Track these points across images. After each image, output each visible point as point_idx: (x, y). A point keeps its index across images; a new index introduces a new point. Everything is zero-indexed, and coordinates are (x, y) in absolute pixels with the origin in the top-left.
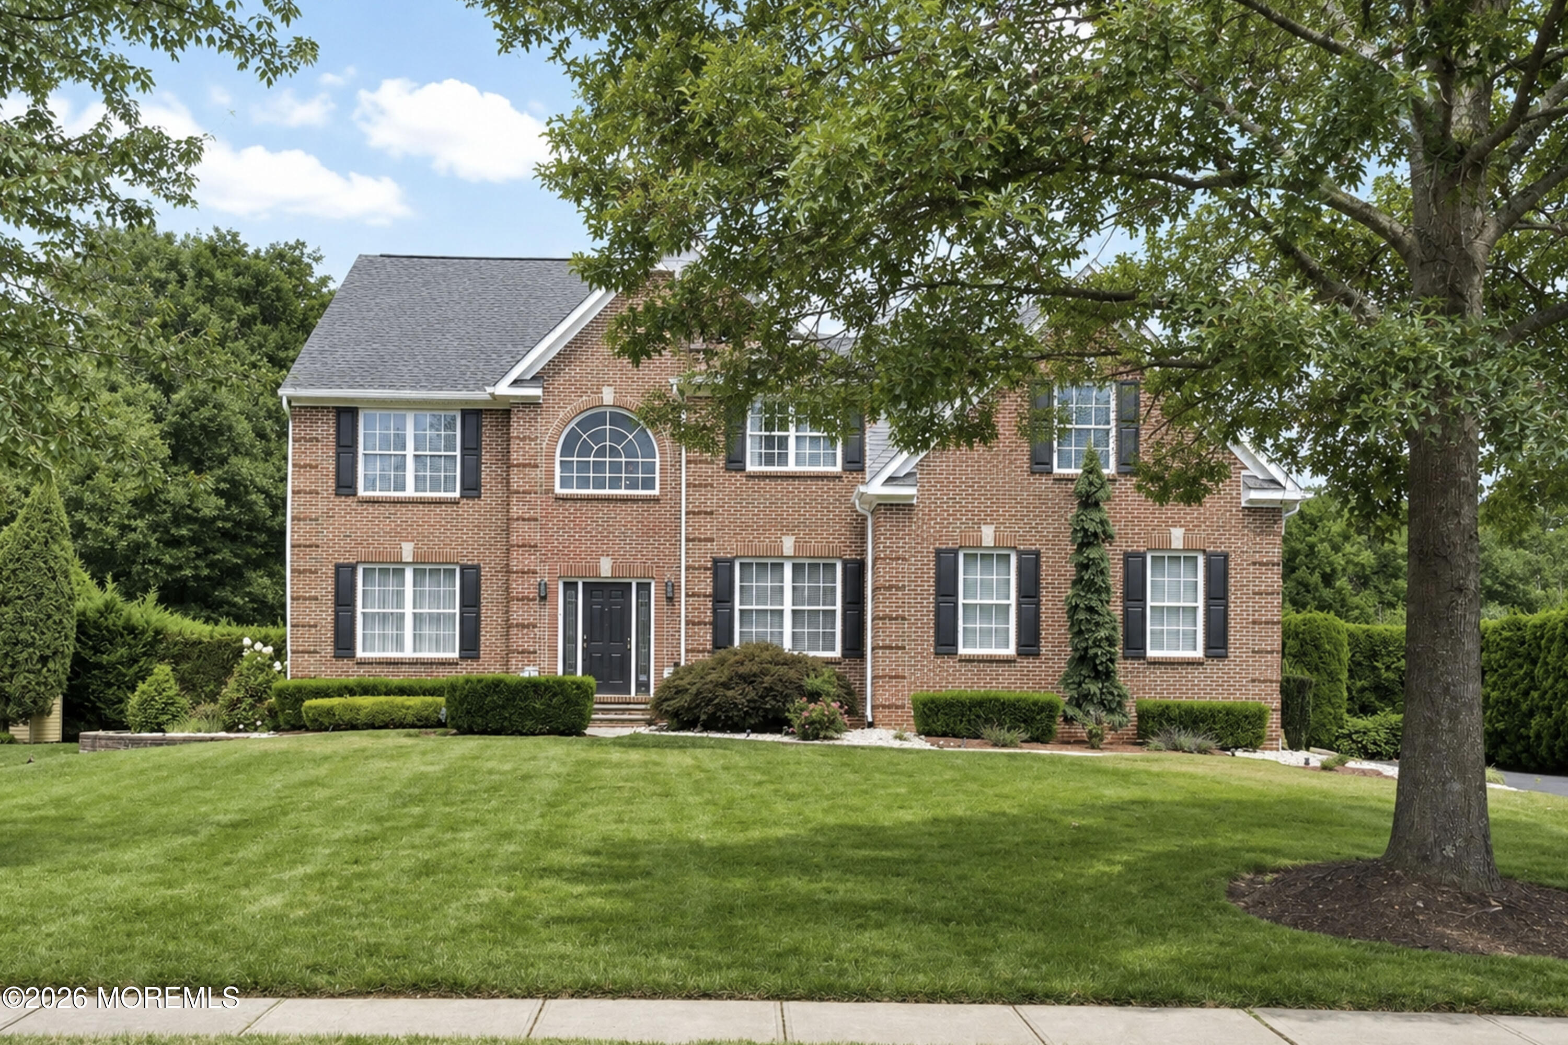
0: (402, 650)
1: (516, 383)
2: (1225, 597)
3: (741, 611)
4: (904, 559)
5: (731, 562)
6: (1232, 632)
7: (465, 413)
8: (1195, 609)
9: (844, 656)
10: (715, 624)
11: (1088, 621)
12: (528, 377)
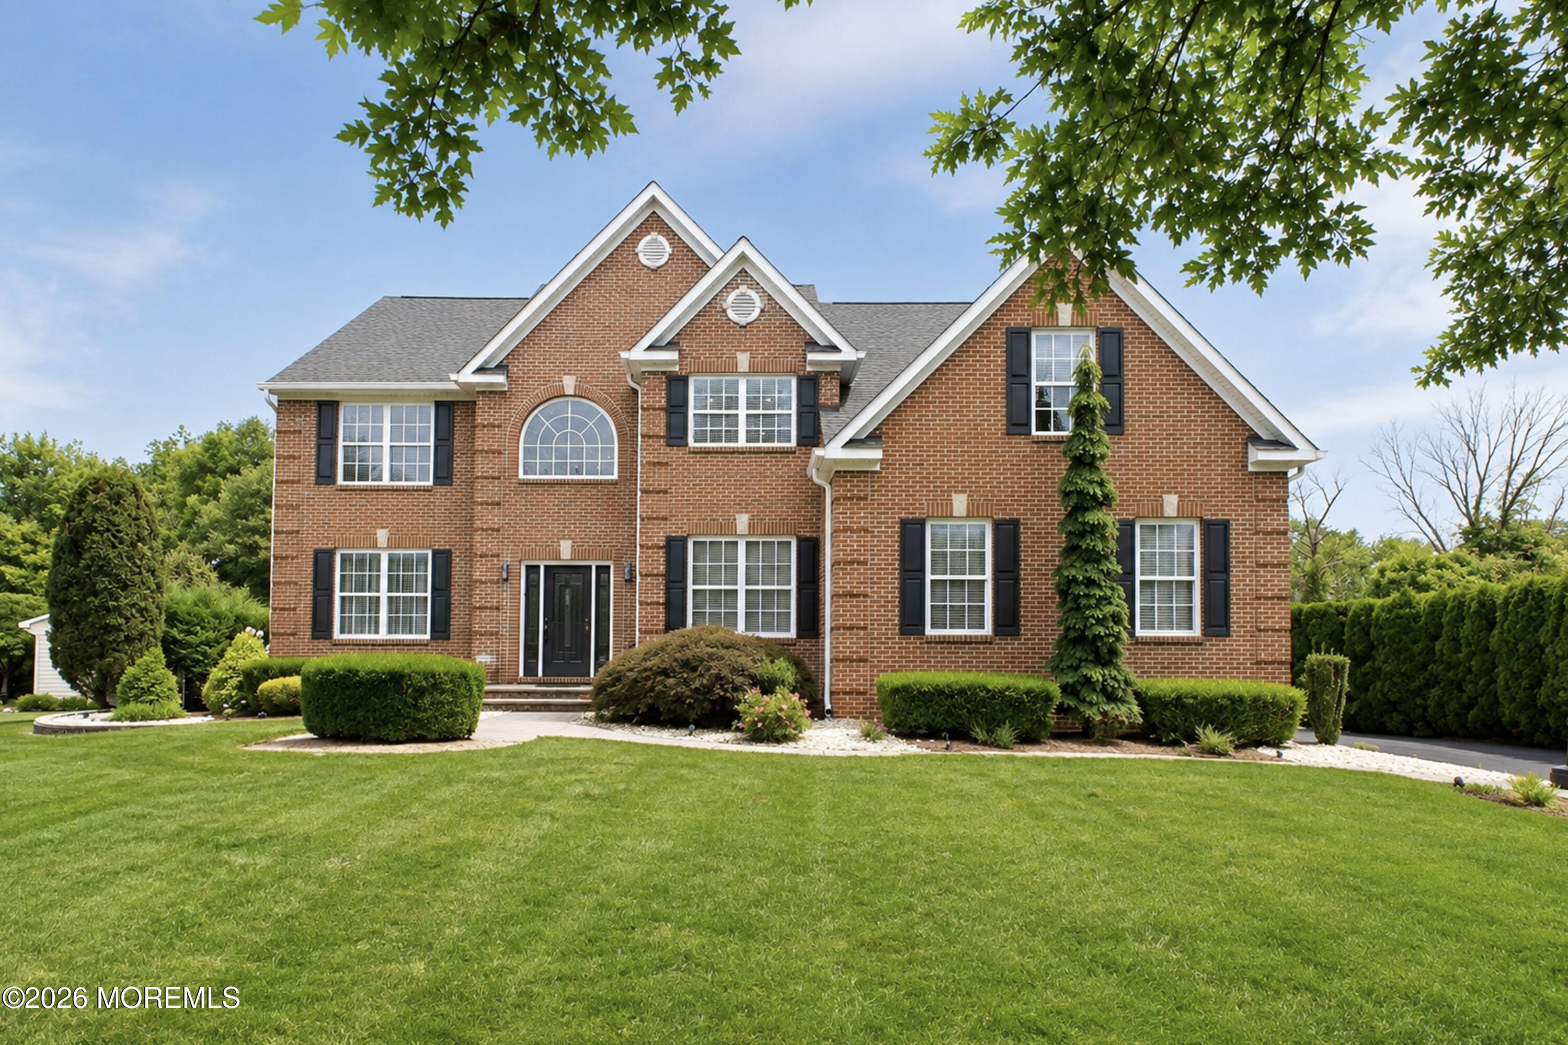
0: (377, 632)
1: (481, 370)
2: (1226, 570)
3: (694, 591)
4: (866, 531)
5: (684, 540)
6: (1234, 609)
7: (438, 404)
8: (1190, 584)
9: (799, 635)
10: (668, 605)
11: (1087, 596)
12: (493, 365)
